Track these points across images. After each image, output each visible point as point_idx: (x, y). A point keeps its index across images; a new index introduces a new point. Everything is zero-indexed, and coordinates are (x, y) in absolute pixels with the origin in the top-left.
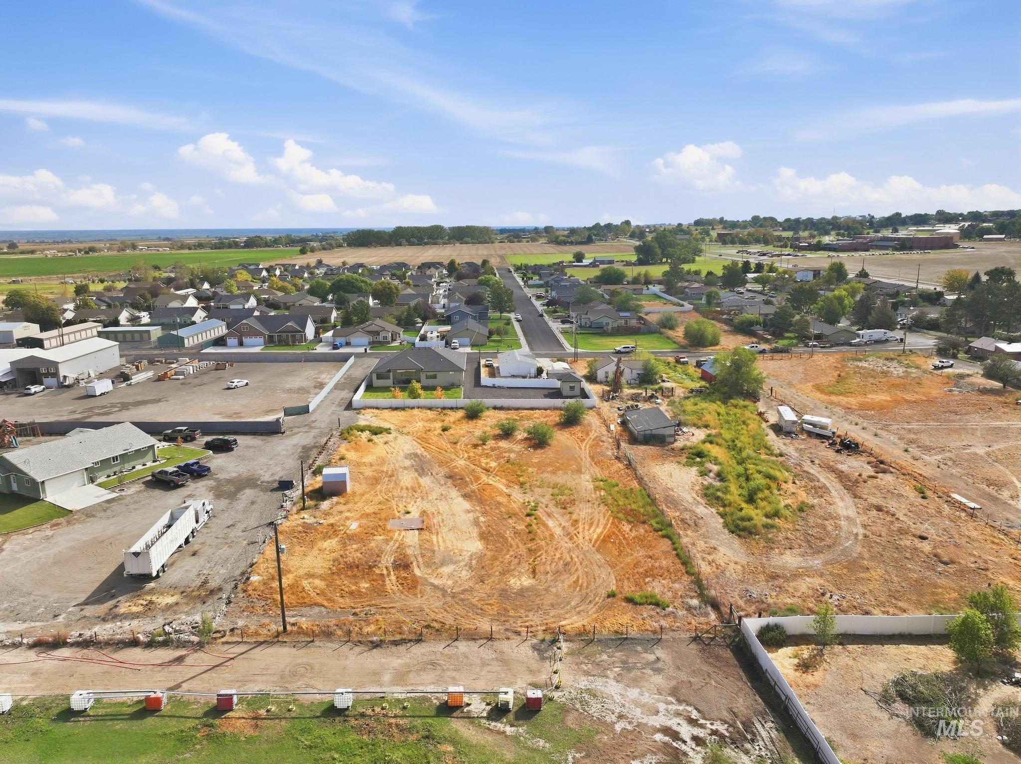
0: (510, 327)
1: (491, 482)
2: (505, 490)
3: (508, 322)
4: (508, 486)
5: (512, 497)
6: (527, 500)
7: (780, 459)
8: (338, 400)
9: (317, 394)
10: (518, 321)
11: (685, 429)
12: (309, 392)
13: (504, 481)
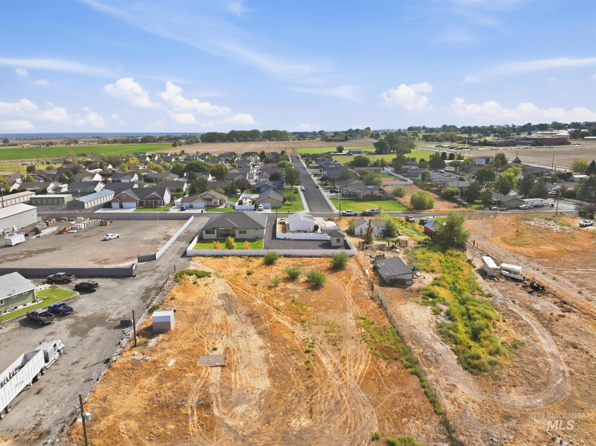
0: (297, 195)
1: (280, 320)
2: (290, 327)
3: (296, 192)
4: (293, 324)
5: (295, 334)
6: (306, 337)
7: (490, 299)
8: (178, 249)
9: (164, 244)
10: (303, 191)
11: (418, 274)
12: (159, 243)
13: (289, 318)
